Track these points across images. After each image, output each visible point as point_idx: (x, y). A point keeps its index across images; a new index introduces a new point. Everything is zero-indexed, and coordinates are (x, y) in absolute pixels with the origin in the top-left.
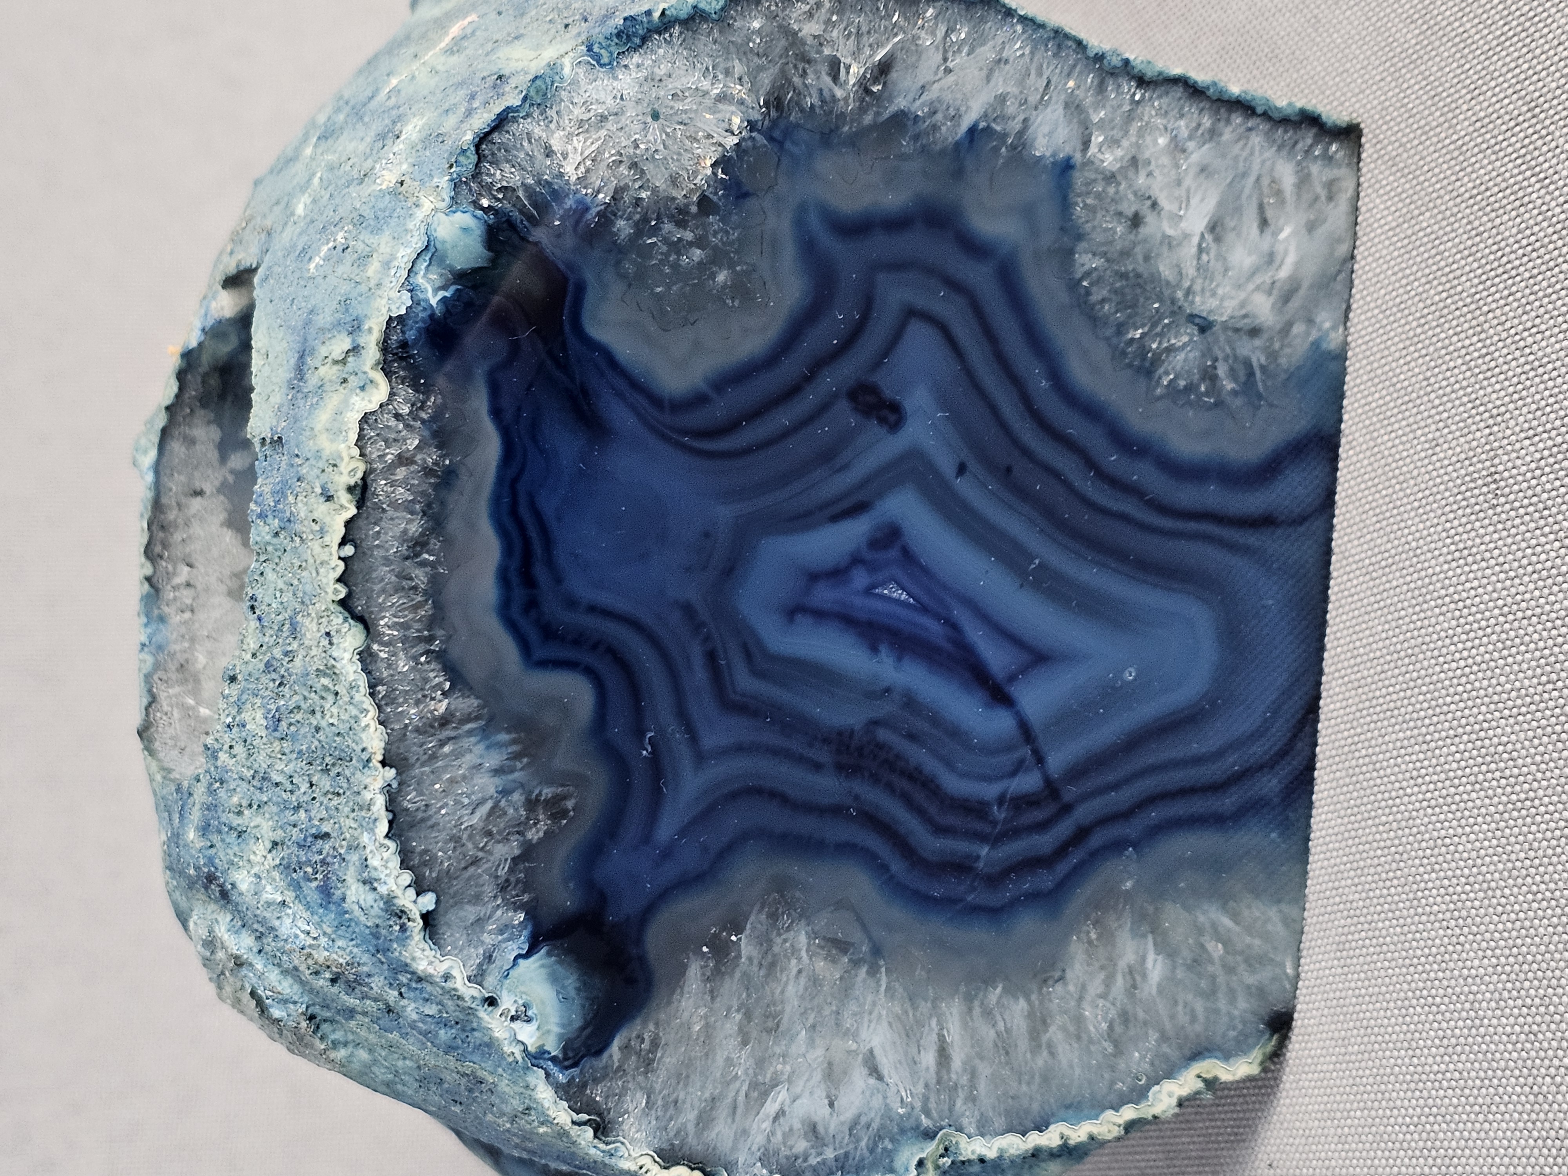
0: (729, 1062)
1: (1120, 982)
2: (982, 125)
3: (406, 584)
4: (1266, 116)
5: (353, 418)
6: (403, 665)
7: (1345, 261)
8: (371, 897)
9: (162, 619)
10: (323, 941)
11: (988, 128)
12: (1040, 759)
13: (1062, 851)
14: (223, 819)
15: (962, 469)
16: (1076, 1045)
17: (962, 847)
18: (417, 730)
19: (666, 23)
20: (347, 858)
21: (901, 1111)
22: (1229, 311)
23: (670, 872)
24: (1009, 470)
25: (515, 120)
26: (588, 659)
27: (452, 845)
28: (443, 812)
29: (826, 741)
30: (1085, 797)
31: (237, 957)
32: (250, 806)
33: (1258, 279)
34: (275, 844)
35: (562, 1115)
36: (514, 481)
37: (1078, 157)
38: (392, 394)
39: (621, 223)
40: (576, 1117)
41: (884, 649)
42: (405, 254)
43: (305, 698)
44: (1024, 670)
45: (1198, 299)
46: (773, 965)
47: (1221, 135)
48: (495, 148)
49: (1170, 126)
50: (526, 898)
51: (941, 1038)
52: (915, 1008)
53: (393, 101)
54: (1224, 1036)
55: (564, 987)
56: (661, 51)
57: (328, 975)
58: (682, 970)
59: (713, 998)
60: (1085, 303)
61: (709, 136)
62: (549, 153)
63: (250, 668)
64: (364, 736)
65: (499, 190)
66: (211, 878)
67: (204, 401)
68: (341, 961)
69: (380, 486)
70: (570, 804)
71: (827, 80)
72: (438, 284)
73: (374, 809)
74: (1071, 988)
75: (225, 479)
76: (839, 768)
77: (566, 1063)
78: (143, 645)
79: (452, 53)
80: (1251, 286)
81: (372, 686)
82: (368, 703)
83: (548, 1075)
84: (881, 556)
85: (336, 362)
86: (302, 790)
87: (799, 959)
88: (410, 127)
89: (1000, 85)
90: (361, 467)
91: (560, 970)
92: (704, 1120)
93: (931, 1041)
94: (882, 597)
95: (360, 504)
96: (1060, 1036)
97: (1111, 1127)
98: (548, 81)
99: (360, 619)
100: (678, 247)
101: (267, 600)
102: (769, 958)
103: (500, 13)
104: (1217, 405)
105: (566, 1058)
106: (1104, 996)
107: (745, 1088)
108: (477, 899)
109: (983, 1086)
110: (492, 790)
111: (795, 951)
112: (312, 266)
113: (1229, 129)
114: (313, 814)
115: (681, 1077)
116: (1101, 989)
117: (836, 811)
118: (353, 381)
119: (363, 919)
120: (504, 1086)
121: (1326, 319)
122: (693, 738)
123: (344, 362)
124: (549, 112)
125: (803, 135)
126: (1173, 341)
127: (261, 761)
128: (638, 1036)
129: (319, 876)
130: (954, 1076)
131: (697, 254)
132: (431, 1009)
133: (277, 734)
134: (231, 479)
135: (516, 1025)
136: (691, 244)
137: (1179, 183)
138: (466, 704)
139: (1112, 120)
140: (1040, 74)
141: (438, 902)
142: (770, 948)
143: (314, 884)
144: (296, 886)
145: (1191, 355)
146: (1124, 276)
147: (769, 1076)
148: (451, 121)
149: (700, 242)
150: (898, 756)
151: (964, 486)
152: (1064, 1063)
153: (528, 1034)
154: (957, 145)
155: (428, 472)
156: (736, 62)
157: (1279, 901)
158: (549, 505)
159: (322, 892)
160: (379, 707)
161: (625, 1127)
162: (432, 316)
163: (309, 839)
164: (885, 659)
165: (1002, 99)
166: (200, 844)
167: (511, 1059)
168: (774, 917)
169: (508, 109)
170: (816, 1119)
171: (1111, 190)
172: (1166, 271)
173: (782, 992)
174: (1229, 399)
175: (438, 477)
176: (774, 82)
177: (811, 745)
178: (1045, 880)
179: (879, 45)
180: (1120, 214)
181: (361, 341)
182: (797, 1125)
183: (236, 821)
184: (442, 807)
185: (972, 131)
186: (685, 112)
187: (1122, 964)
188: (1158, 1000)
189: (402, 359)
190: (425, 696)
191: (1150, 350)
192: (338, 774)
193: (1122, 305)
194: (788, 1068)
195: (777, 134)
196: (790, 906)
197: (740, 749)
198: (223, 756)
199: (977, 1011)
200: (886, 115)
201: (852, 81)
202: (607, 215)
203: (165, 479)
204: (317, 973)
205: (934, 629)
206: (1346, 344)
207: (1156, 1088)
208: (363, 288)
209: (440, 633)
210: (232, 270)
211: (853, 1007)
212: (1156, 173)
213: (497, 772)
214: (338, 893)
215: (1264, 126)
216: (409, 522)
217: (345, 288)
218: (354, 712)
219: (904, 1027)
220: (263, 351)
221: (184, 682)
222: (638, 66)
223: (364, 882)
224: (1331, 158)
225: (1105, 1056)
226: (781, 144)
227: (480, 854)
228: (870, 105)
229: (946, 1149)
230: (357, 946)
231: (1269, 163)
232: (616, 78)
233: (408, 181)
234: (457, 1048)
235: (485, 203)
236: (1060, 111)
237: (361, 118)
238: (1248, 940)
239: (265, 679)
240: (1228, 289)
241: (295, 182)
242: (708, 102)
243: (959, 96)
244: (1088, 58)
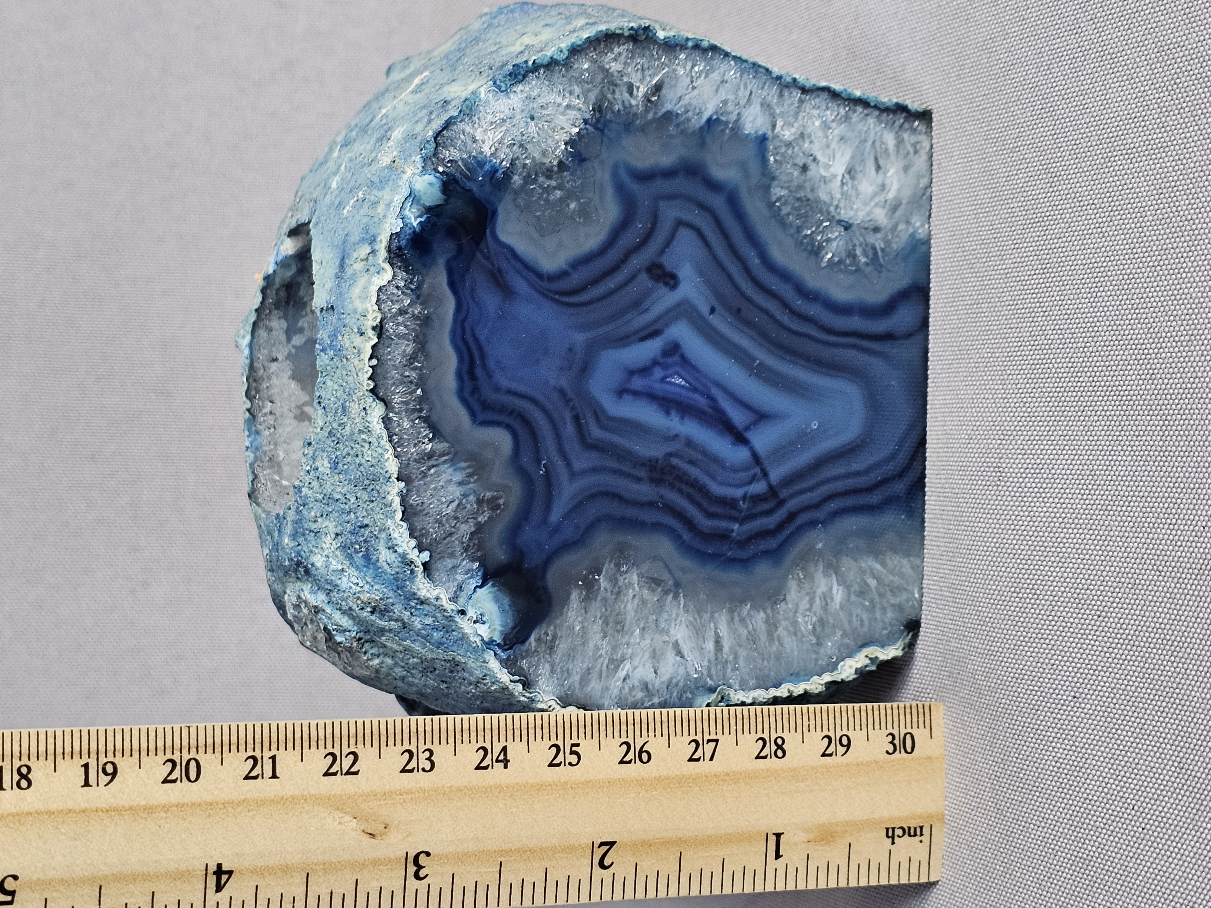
0: (597, 648)
1: (818, 602)
2: (715, 117)
3: (406, 379)
4: (876, 107)
5: (374, 289)
6: (406, 424)
7: (926, 188)
8: (394, 555)
9: (257, 432)
10: (367, 587)
11: (717, 119)
12: (765, 475)
13: (781, 526)
14: (306, 526)
15: (713, 310)
16: (795, 638)
17: (723, 524)
18: (415, 460)
19: (536, 68)
20: (379, 536)
21: (695, 676)
22: (861, 218)
23: (558, 540)
24: (739, 310)
25: (455, 123)
26: (507, 420)
27: (437, 525)
28: (432, 506)
29: (643, 465)
30: (792, 496)
31: (316, 607)
32: (322, 516)
33: (877, 199)
34: (337, 535)
35: (504, 677)
36: (463, 322)
37: (770, 134)
38: (394, 276)
39: (516, 178)
40: (512, 678)
41: (673, 413)
42: (398, 199)
43: (352, 448)
44: (755, 423)
45: (842, 212)
46: (619, 593)
47: (851, 118)
48: (445, 139)
49: (821, 115)
50: (479, 554)
51: (716, 633)
52: (701, 618)
53: (384, 121)
54: (880, 634)
55: (502, 604)
56: (534, 82)
57: (369, 609)
58: (569, 595)
59: (586, 612)
60: (779, 215)
61: (562, 128)
62: (475, 141)
63: (320, 436)
64: (386, 464)
65: (448, 162)
66: (299, 564)
67: (277, 306)
68: (377, 598)
69: (390, 326)
70: (501, 501)
71: (627, 95)
72: (417, 214)
73: (394, 505)
74: (790, 606)
75: (290, 351)
76: (652, 480)
77: (506, 647)
78: (247, 448)
79: (417, 92)
80: (873, 204)
81: (390, 437)
82: (388, 446)
83: (495, 654)
84: (669, 360)
85: (362, 260)
86: (352, 501)
87: (634, 589)
88: (396, 133)
89: (723, 94)
90: (379, 316)
91: (501, 595)
92: (585, 679)
93: (710, 635)
94: (670, 383)
95: (379, 337)
96: (785, 633)
97: (817, 686)
98: (473, 101)
99: (382, 400)
100: (548, 190)
101: (328, 397)
102: (617, 589)
103: (442, 70)
104: (856, 271)
105: (505, 645)
106: (810, 610)
107: (606, 662)
108: (452, 555)
109: (741, 662)
110: (458, 494)
111: (631, 584)
112: (345, 211)
113: (855, 115)
114: (358, 514)
115: (570, 656)
116: (807, 606)
117: (651, 504)
118: (372, 269)
119: (389, 570)
120: (471, 664)
121: (917, 221)
122: (568, 464)
123: (367, 259)
124: (474, 118)
125: (614, 126)
126: (829, 235)
127: (328, 488)
128: (545, 633)
129: (363, 549)
130: (725, 656)
131: (558, 193)
132: (429, 621)
133: (336, 471)
134: (293, 351)
135: (477, 625)
136: (555, 188)
137: (828, 146)
138: (442, 446)
139: (788, 112)
140: (746, 88)
141: (431, 556)
142: (617, 583)
143: (361, 554)
144: (350, 557)
145: (841, 243)
146: (799, 199)
147: (619, 655)
148: (419, 128)
149: (559, 187)
150: (684, 473)
151: (715, 320)
152: (788, 650)
153: (484, 631)
154: (701, 128)
155: (415, 317)
156: (576, 87)
157: (909, 556)
158: (483, 334)
159: (365, 558)
160: (394, 448)
161: (540, 683)
162: (414, 232)
163: (357, 529)
164: (674, 418)
165: (725, 102)
166: (293, 544)
167: (474, 645)
168: (618, 565)
169: (451, 118)
170: (647, 680)
171: (790, 152)
172: (823, 196)
173: (625, 607)
174: (864, 268)
175: (420, 320)
176: (596, 99)
177: (634, 467)
178: (772, 543)
179: (655, 75)
180: (795, 164)
181: (377, 248)
182: (637, 683)
183: (313, 526)
184: (431, 504)
185: (709, 120)
186: (548, 115)
187: (819, 592)
188: (841, 613)
189: (398, 256)
190: (419, 442)
191: (816, 240)
192: (372, 490)
193: (799, 217)
194: (630, 651)
195: (600, 126)
196: (627, 559)
197: (594, 470)
198: (305, 490)
199: (737, 619)
200: (660, 114)
201: (640, 94)
202: (508, 174)
203: (255, 352)
204: (362, 609)
205: (701, 401)
206: (929, 234)
207: (842, 663)
208: (376, 219)
209: (426, 407)
210: (294, 225)
211: (665, 616)
212: (815, 141)
213: (460, 484)
214: (374, 557)
215: (877, 113)
216: (408, 345)
217: (365, 220)
218: (380, 451)
219: (695, 628)
220: (319, 261)
221: (272, 467)
222: (522, 91)
223: (389, 548)
224: (915, 130)
225: (812, 644)
226: (602, 131)
227: (453, 530)
228: (651, 108)
229: (723, 698)
230: (386, 587)
231: (879, 134)
232: (509, 98)
233: (397, 160)
234: (444, 643)
235: (441, 169)
236: (758, 108)
237: (366, 132)
238: (891, 577)
239: (329, 441)
240: (859, 205)
241: (328, 172)
242: (561, 109)
243: (700, 101)
244: (772, 78)
